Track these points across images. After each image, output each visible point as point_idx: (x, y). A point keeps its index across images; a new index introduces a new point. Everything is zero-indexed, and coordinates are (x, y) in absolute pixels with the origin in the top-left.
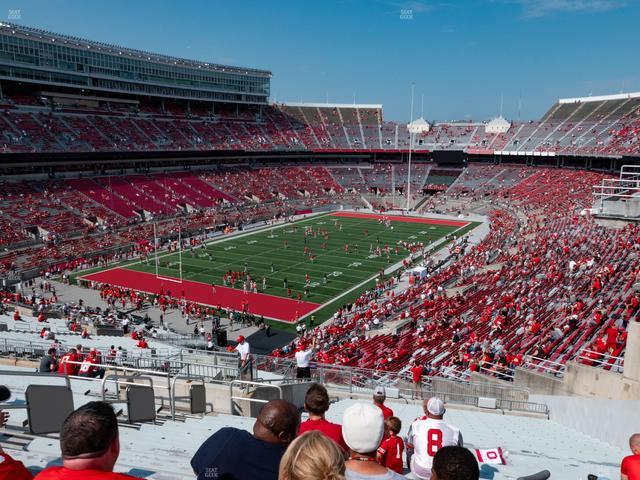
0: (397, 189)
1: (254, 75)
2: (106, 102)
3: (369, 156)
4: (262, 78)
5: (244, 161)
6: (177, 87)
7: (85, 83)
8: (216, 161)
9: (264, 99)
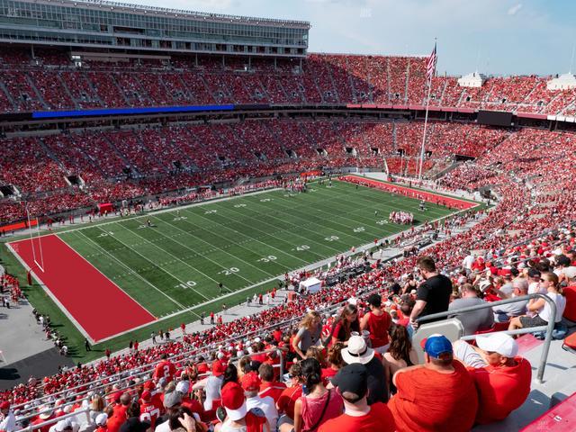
0: (427, 152)
1: (291, 27)
2: (137, 59)
3: (409, 113)
4: (301, 29)
5: (272, 115)
6: (207, 42)
7: (110, 43)
8: (241, 115)
9: (301, 51)
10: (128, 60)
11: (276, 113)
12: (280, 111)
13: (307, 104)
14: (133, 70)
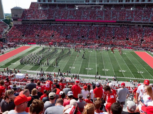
2: (93, 6)
10: (90, 7)
11: (137, 25)
12: (139, 24)
13: (150, 22)
14: (90, 10)
